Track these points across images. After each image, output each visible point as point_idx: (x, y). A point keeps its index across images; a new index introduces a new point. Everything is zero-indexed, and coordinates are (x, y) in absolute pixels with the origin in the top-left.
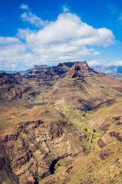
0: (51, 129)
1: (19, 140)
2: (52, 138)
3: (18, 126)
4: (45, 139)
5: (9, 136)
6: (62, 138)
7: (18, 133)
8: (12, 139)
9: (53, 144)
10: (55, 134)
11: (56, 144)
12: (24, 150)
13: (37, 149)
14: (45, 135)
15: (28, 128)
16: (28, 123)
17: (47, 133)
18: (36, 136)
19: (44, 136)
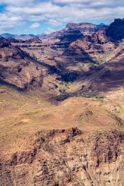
0: (97, 146)
1: (36, 162)
2: (98, 162)
3: (35, 138)
4: (85, 163)
5: (19, 156)
6: (117, 163)
7: (35, 150)
8: (24, 159)
9: (100, 173)
10: (103, 156)
11: (106, 174)
12: (45, 182)
13: (69, 181)
14: (85, 156)
15: (53, 142)
16: (53, 134)
17: (89, 153)
18: (69, 156)
19: (83, 158)
